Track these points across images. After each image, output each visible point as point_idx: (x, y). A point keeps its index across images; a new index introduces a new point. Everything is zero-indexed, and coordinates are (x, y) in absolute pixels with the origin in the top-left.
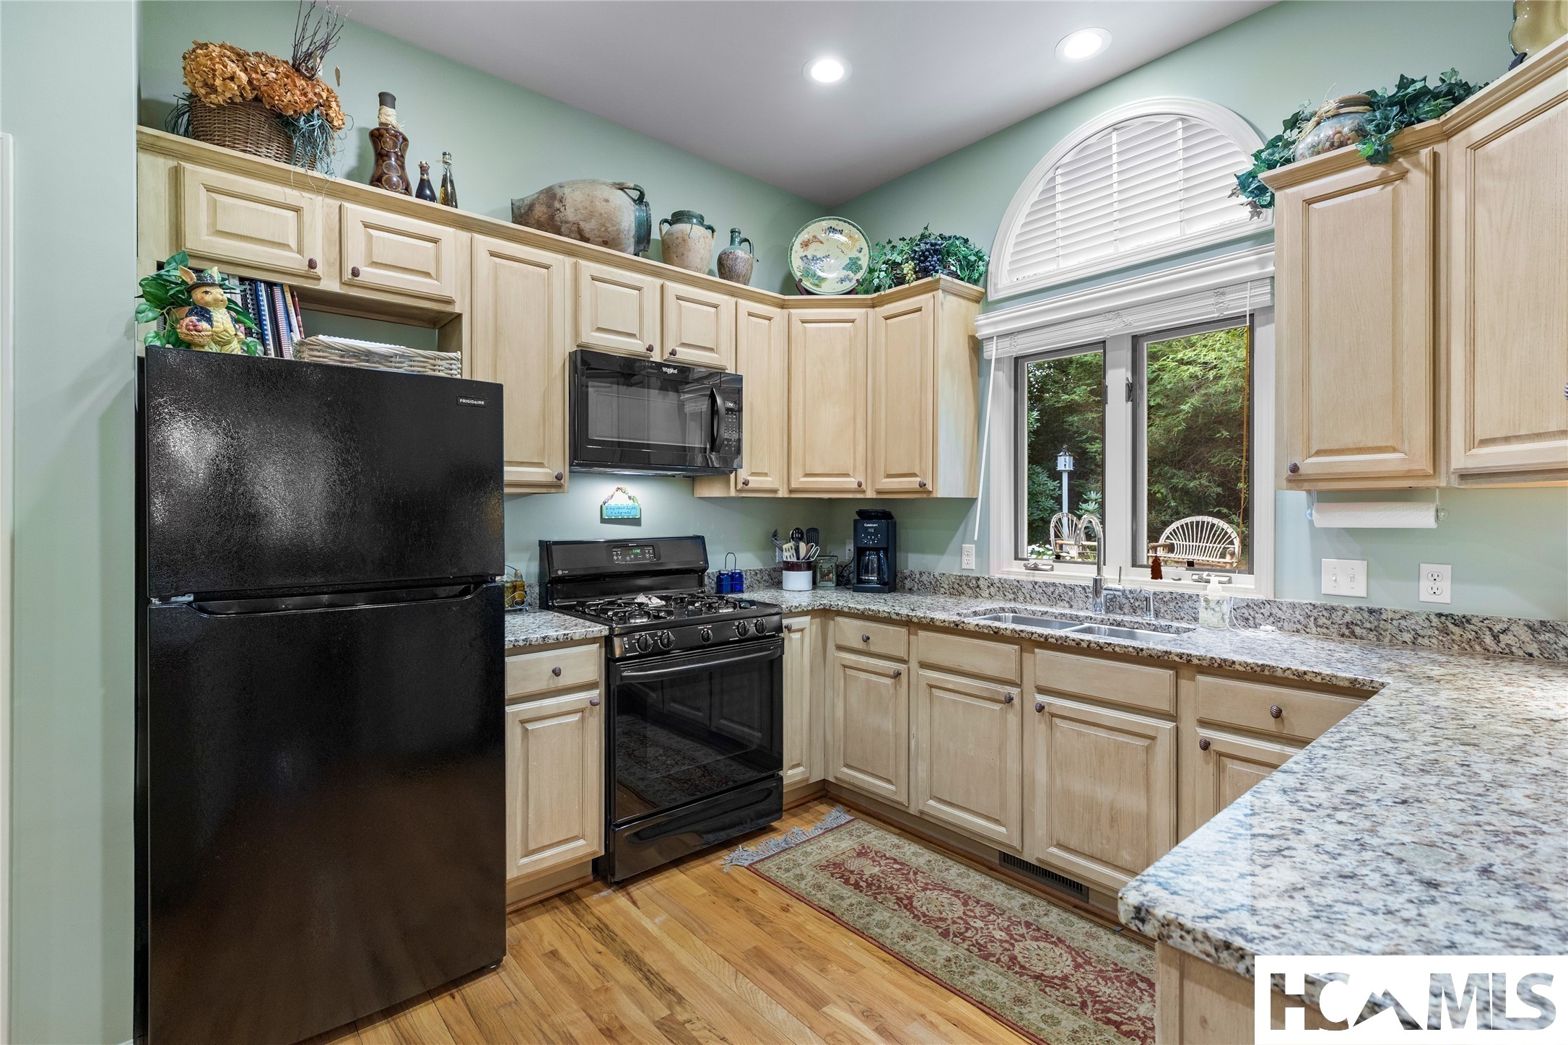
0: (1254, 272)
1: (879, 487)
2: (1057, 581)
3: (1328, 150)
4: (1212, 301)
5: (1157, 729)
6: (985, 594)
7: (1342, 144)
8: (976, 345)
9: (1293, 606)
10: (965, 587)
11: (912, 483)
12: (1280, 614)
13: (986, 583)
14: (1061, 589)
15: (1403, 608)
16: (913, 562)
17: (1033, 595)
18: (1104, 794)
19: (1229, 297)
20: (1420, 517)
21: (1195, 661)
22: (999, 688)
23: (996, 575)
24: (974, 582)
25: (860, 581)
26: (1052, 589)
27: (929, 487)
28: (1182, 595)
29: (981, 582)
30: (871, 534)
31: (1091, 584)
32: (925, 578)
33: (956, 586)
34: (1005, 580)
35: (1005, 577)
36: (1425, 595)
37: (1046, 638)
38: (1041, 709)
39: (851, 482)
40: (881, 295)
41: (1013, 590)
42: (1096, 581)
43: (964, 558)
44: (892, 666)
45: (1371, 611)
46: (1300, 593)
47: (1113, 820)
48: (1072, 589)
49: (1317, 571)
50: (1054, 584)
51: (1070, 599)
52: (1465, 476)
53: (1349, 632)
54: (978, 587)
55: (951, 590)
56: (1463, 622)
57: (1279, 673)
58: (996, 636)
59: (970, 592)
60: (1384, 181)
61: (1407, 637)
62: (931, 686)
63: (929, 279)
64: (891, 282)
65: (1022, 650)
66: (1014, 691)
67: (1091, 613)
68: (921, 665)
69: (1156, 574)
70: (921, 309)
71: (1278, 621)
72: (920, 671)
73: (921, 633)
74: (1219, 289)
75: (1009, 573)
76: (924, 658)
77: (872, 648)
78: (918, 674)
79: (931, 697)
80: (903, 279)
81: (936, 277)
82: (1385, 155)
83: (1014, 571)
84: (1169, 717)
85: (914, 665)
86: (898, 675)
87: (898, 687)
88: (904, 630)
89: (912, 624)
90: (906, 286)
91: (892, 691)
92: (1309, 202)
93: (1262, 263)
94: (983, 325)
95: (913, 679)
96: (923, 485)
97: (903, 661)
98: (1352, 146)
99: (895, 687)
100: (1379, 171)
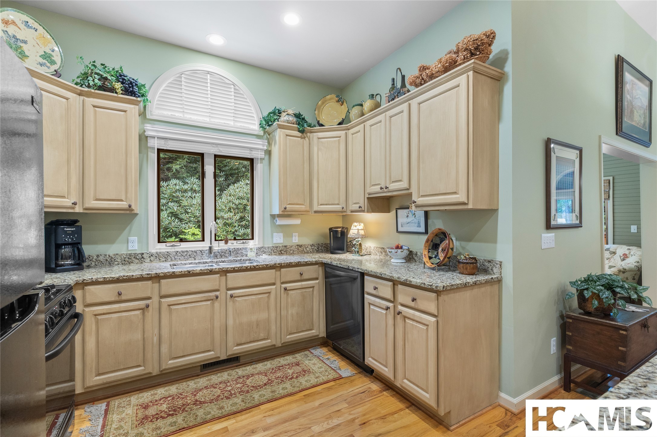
0: (261, 147)
1: (87, 205)
2: (188, 250)
3: (290, 123)
4: (248, 152)
5: (271, 289)
6: (148, 260)
7: (293, 124)
8: (143, 138)
9: (268, 248)
10: (134, 259)
11: (124, 205)
12: (265, 250)
13: (148, 255)
14: (190, 253)
15: (291, 245)
16: (88, 249)
17: (176, 257)
18: (254, 318)
20: (297, 221)
21: (283, 265)
22: (210, 294)
23: (154, 251)
24: (140, 256)
25: (57, 265)
26: (186, 253)
27: (133, 207)
28: (238, 249)
29: (144, 256)
30: (70, 235)
31: (208, 248)
32: (101, 258)
33: (127, 259)
34: (160, 253)
35: (159, 251)
36: (293, 241)
38: (231, 296)
39: (67, 202)
40: (91, 92)
41: (158, 257)
43: (130, 244)
44: (142, 303)
45: (285, 246)
46: (269, 244)
47: (257, 325)
48: (196, 252)
49: (272, 237)
50: (187, 251)
51: (195, 256)
52: (315, 212)
53: (281, 253)
54: (143, 258)
55: (123, 262)
56: (301, 246)
57: (302, 263)
58: (211, 272)
59: (137, 261)
60: (301, 138)
61: (292, 252)
62: (169, 305)
63: (133, 98)
64: (100, 88)
65: (221, 276)
66: (217, 293)
67: (209, 260)
68: (162, 297)
69: (226, 242)
70: (125, 111)
71: (265, 253)
72: (163, 300)
73: (163, 281)
74: (251, 149)
75: (160, 249)
76: (163, 293)
77: (123, 297)
78: (160, 302)
79: (170, 311)
80: (112, 90)
81: (139, 99)
82: (302, 132)
83: (162, 248)
84: (274, 284)
85: (156, 299)
86: (148, 306)
87: (146, 313)
88: (150, 282)
89: (157, 278)
90: (115, 95)
91: (141, 316)
92: (287, 135)
93: (263, 145)
94: (150, 130)
95: (157, 306)
96: (130, 206)
97: (149, 298)
98: (296, 126)
99: (143, 314)
100: (299, 134)
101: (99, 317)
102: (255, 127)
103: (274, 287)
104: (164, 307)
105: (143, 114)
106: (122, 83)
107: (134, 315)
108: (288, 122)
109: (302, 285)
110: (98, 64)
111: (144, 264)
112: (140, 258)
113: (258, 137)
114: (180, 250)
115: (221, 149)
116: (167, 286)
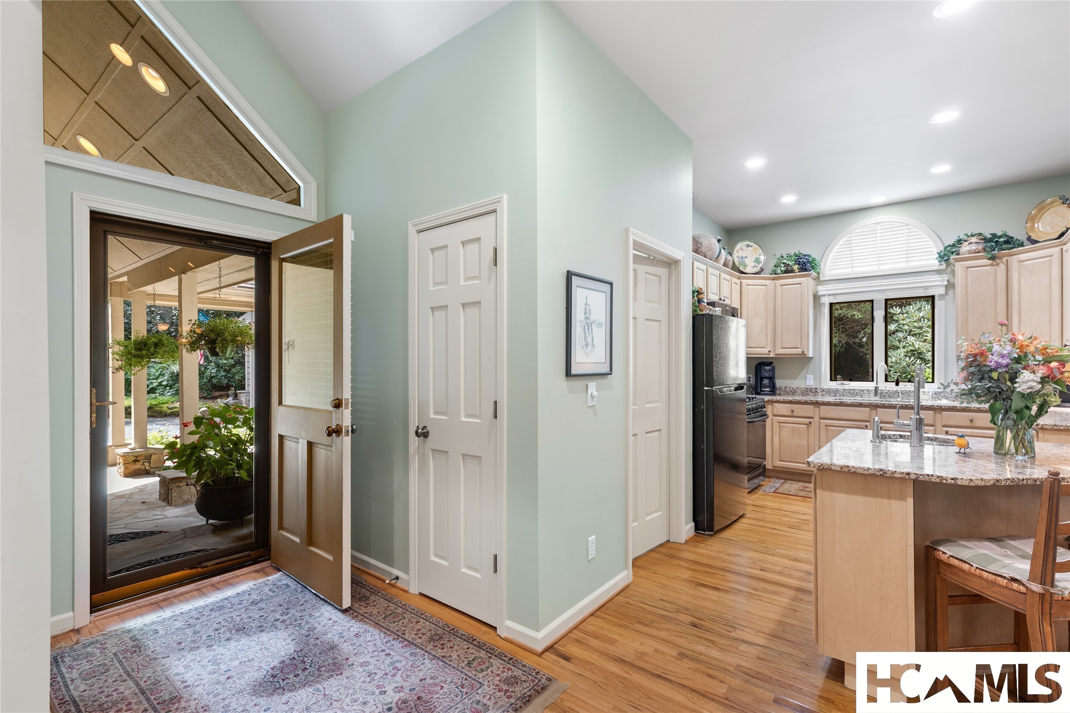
0: (941, 283)
1: (777, 352)
2: (855, 388)
3: (974, 253)
4: (923, 291)
6: (821, 394)
7: (978, 252)
8: (816, 298)
10: (810, 391)
11: (799, 351)
12: (948, 395)
13: (821, 390)
14: (857, 391)
16: (779, 383)
17: (844, 394)
19: (929, 290)
21: (943, 407)
22: (861, 423)
23: (825, 387)
25: (761, 391)
26: (853, 391)
27: (806, 353)
28: (910, 391)
29: (818, 390)
30: (768, 371)
31: (874, 389)
32: (787, 389)
33: (805, 392)
34: (830, 389)
35: (829, 387)
37: (884, 404)
39: (766, 351)
40: (779, 277)
41: (829, 392)
42: (876, 387)
43: (807, 381)
44: (807, 420)
48: (862, 391)
50: (854, 389)
51: (862, 394)
55: (802, 394)
57: (972, 408)
58: (861, 405)
59: (812, 393)
60: (992, 265)
62: (826, 426)
63: (807, 273)
64: (786, 272)
65: (871, 410)
66: (868, 424)
67: (875, 399)
68: (821, 418)
69: (897, 384)
70: (800, 284)
71: (947, 398)
72: (822, 421)
73: (822, 407)
74: (926, 288)
75: (831, 386)
76: (822, 416)
77: (795, 414)
78: (820, 422)
79: (827, 430)
80: (792, 271)
81: (810, 272)
82: (993, 258)
83: (834, 385)
84: (933, 426)
85: (817, 419)
86: (810, 423)
87: (810, 428)
88: (812, 406)
89: (817, 404)
90: (794, 274)
91: (806, 429)
92: (968, 268)
93: (942, 281)
94: (822, 290)
95: (817, 424)
96: (803, 352)
97: (812, 418)
98: (983, 254)
99: (808, 428)
100: (990, 262)
101: (781, 424)
102: (934, 263)
103: (933, 428)
104: (823, 426)
105: (817, 279)
106: (799, 264)
107: (802, 427)
108: (970, 252)
109: (972, 432)
110: (785, 256)
111: (818, 396)
112: (815, 391)
113: (938, 272)
114: (847, 388)
115: (889, 294)
116: (825, 411)
